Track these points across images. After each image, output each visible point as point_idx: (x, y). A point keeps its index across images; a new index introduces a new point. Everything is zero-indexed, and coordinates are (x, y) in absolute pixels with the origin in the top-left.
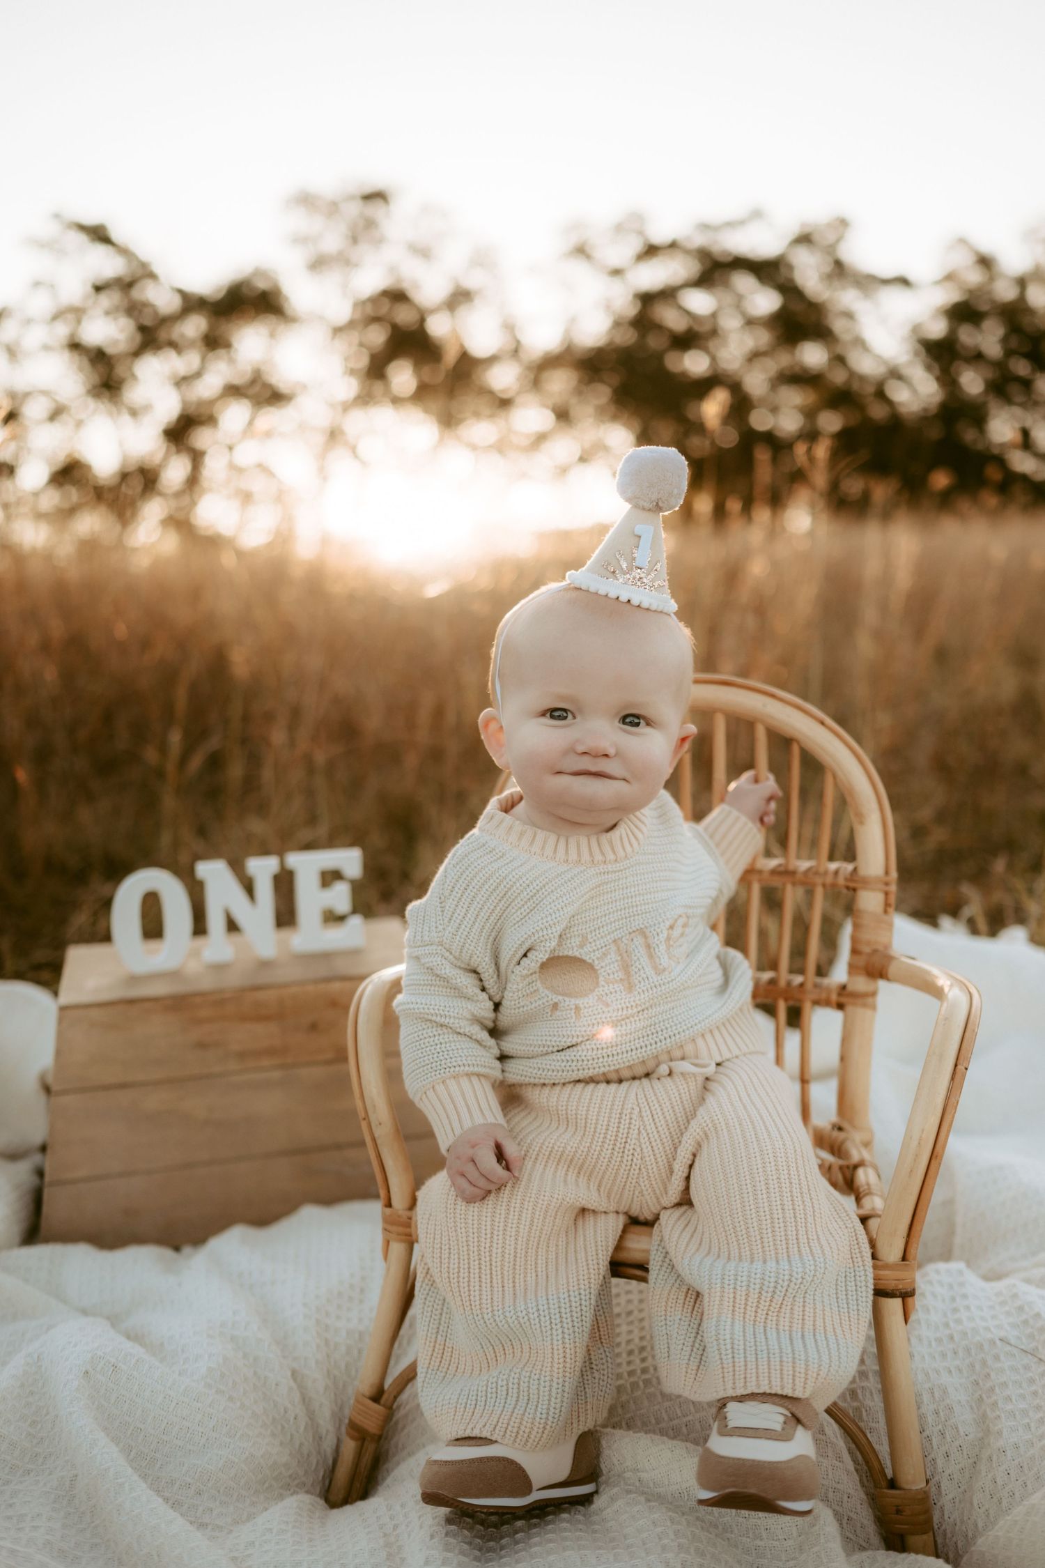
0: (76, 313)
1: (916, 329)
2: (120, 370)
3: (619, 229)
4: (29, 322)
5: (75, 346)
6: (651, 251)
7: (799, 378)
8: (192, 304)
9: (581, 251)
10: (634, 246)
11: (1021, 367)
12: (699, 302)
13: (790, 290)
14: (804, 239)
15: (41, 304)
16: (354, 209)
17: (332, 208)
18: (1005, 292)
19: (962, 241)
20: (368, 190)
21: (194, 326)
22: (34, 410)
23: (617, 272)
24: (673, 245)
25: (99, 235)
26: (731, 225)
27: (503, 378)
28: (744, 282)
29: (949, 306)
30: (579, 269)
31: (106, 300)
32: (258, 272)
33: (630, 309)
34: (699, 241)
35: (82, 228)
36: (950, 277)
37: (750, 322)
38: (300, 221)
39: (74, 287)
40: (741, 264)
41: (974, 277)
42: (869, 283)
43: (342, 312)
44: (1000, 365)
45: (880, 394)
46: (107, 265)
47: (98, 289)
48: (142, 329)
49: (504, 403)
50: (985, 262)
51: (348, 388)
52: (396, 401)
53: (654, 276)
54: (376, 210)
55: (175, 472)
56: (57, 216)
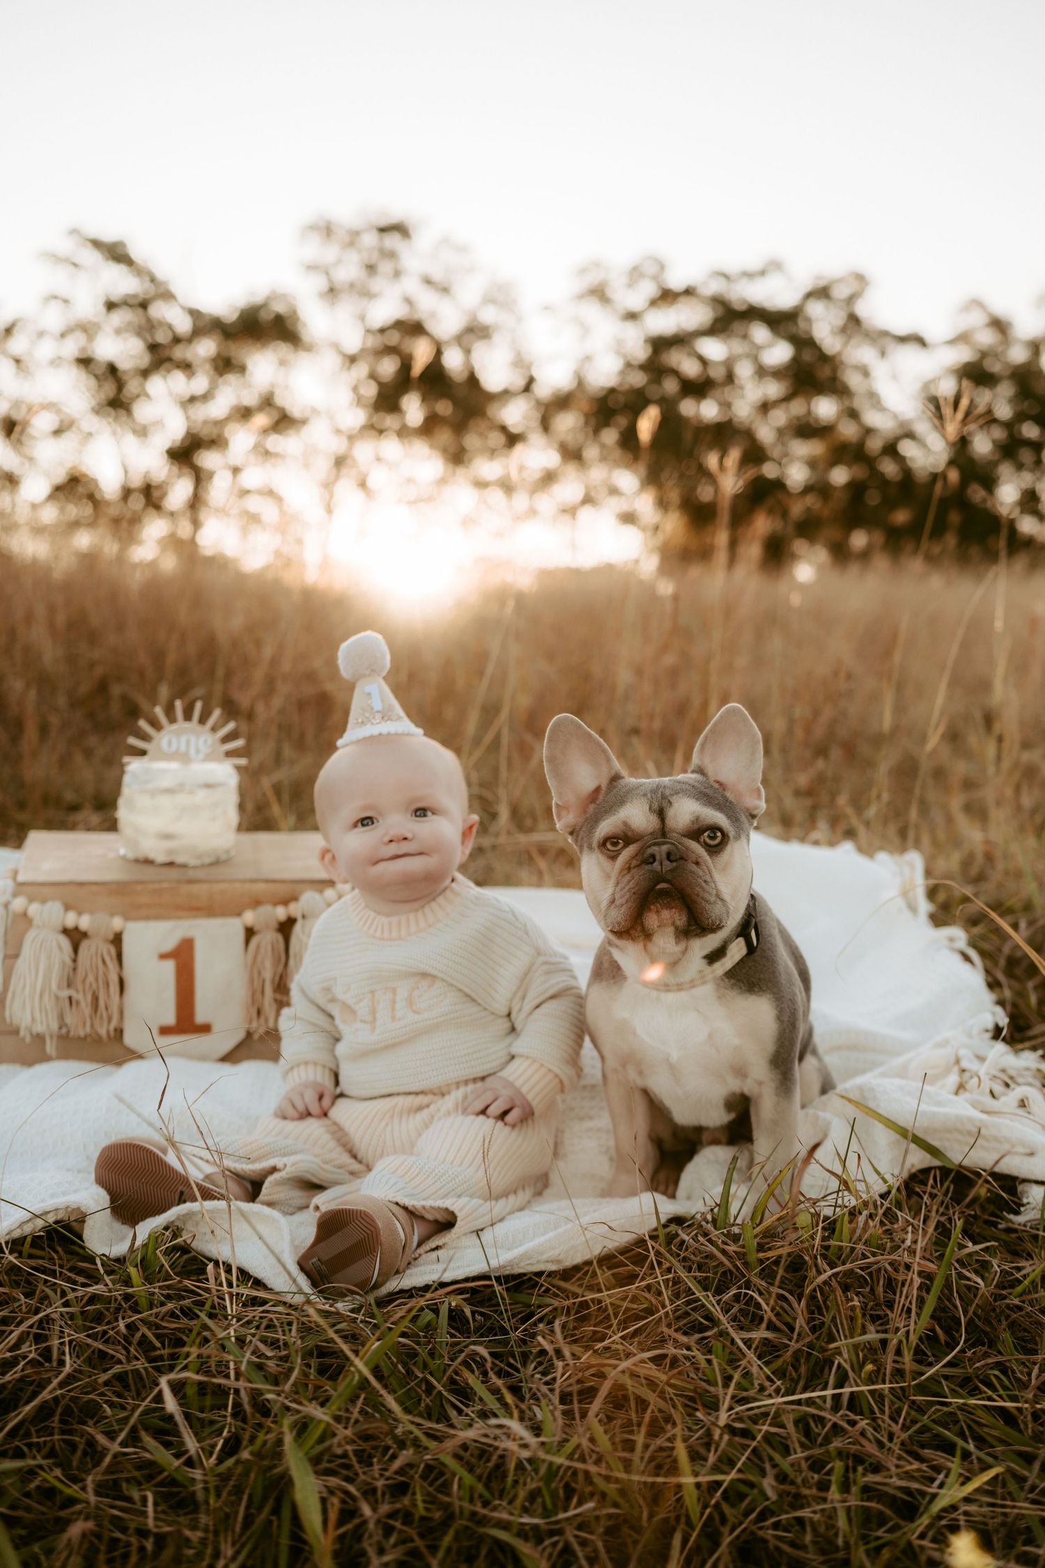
0: (88, 329)
1: (927, 386)
2: (132, 386)
3: (635, 274)
4: (41, 334)
5: (85, 362)
6: (667, 297)
7: (807, 429)
8: (205, 325)
9: (599, 293)
10: (648, 289)
11: (1030, 431)
12: (713, 349)
13: (804, 343)
14: (822, 293)
15: (54, 319)
16: (370, 239)
17: (353, 238)
18: (1018, 355)
19: (977, 303)
20: (383, 222)
21: (206, 348)
22: (42, 423)
23: (632, 316)
24: (689, 292)
25: (117, 253)
26: (749, 275)
27: (514, 414)
28: (760, 333)
29: (960, 366)
30: (592, 311)
31: (120, 318)
32: (273, 297)
33: (641, 353)
34: (714, 287)
35: (97, 244)
36: (962, 338)
37: (762, 372)
38: (315, 250)
39: (87, 304)
40: (754, 313)
41: (986, 338)
42: (884, 340)
43: (353, 340)
44: (1009, 425)
45: (891, 449)
46: (122, 283)
47: (111, 306)
48: (153, 348)
49: (513, 439)
50: (999, 325)
51: (356, 418)
52: (404, 432)
53: (666, 321)
54: (392, 241)
55: (180, 492)
56: (74, 232)
